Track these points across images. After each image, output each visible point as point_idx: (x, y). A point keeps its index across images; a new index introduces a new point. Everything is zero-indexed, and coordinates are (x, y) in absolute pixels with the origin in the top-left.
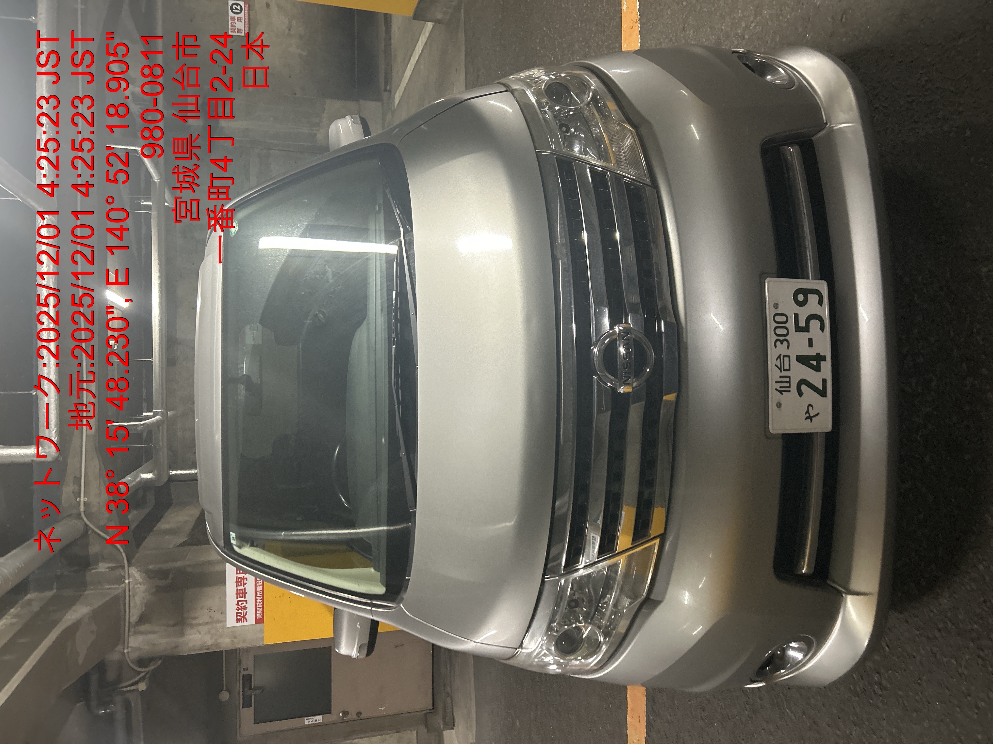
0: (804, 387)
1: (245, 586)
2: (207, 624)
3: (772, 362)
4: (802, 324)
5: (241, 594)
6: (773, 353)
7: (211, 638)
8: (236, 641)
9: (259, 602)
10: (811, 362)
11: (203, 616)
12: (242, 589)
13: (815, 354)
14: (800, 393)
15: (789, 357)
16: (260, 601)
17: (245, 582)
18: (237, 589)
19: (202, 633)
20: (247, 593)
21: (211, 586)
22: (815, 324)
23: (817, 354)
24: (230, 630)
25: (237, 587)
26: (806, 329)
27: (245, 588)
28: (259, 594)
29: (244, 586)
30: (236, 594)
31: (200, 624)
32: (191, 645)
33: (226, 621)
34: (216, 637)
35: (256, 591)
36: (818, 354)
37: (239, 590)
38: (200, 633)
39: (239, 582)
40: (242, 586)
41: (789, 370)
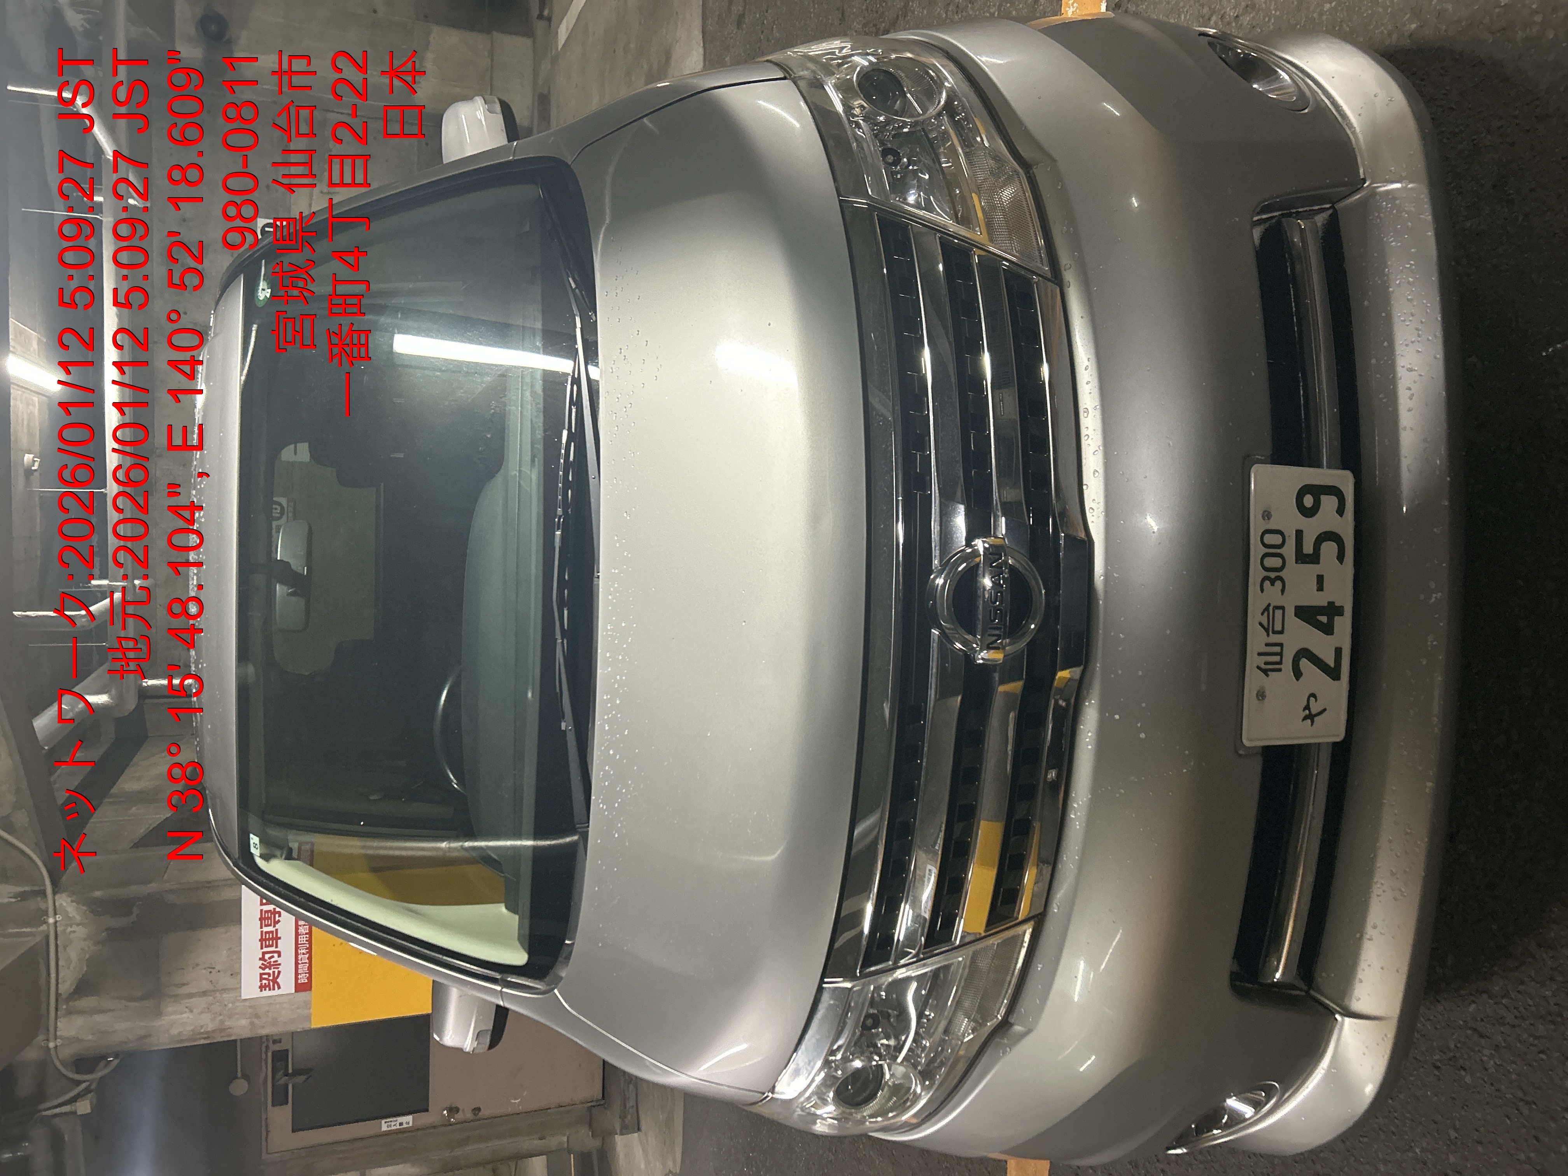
0: (1304, 663)
1: (277, 926)
2: (204, 993)
3: (1254, 618)
4: (1308, 549)
5: (269, 940)
6: (1256, 602)
7: (212, 1020)
8: (256, 1021)
9: (303, 954)
10: (1318, 617)
11: (197, 980)
12: (272, 932)
13: (1326, 604)
14: (1298, 674)
15: (1283, 608)
16: (304, 951)
17: (277, 918)
18: (262, 932)
19: (195, 1010)
20: (280, 938)
21: (214, 925)
22: (1329, 549)
23: (1329, 603)
24: (247, 1004)
25: (261, 927)
26: (1314, 558)
27: (277, 930)
28: (303, 939)
29: (274, 926)
30: (260, 940)
31: (191, 996)
32: (175, 1031)
33: (241, 988)
34: (221, 1017)
35: (297, 934)
36: (1331, 604)
37: (266, 933)
38: (191, 1011)
39: (265, 919)
40: (270, 925)
41: (1281, 632)
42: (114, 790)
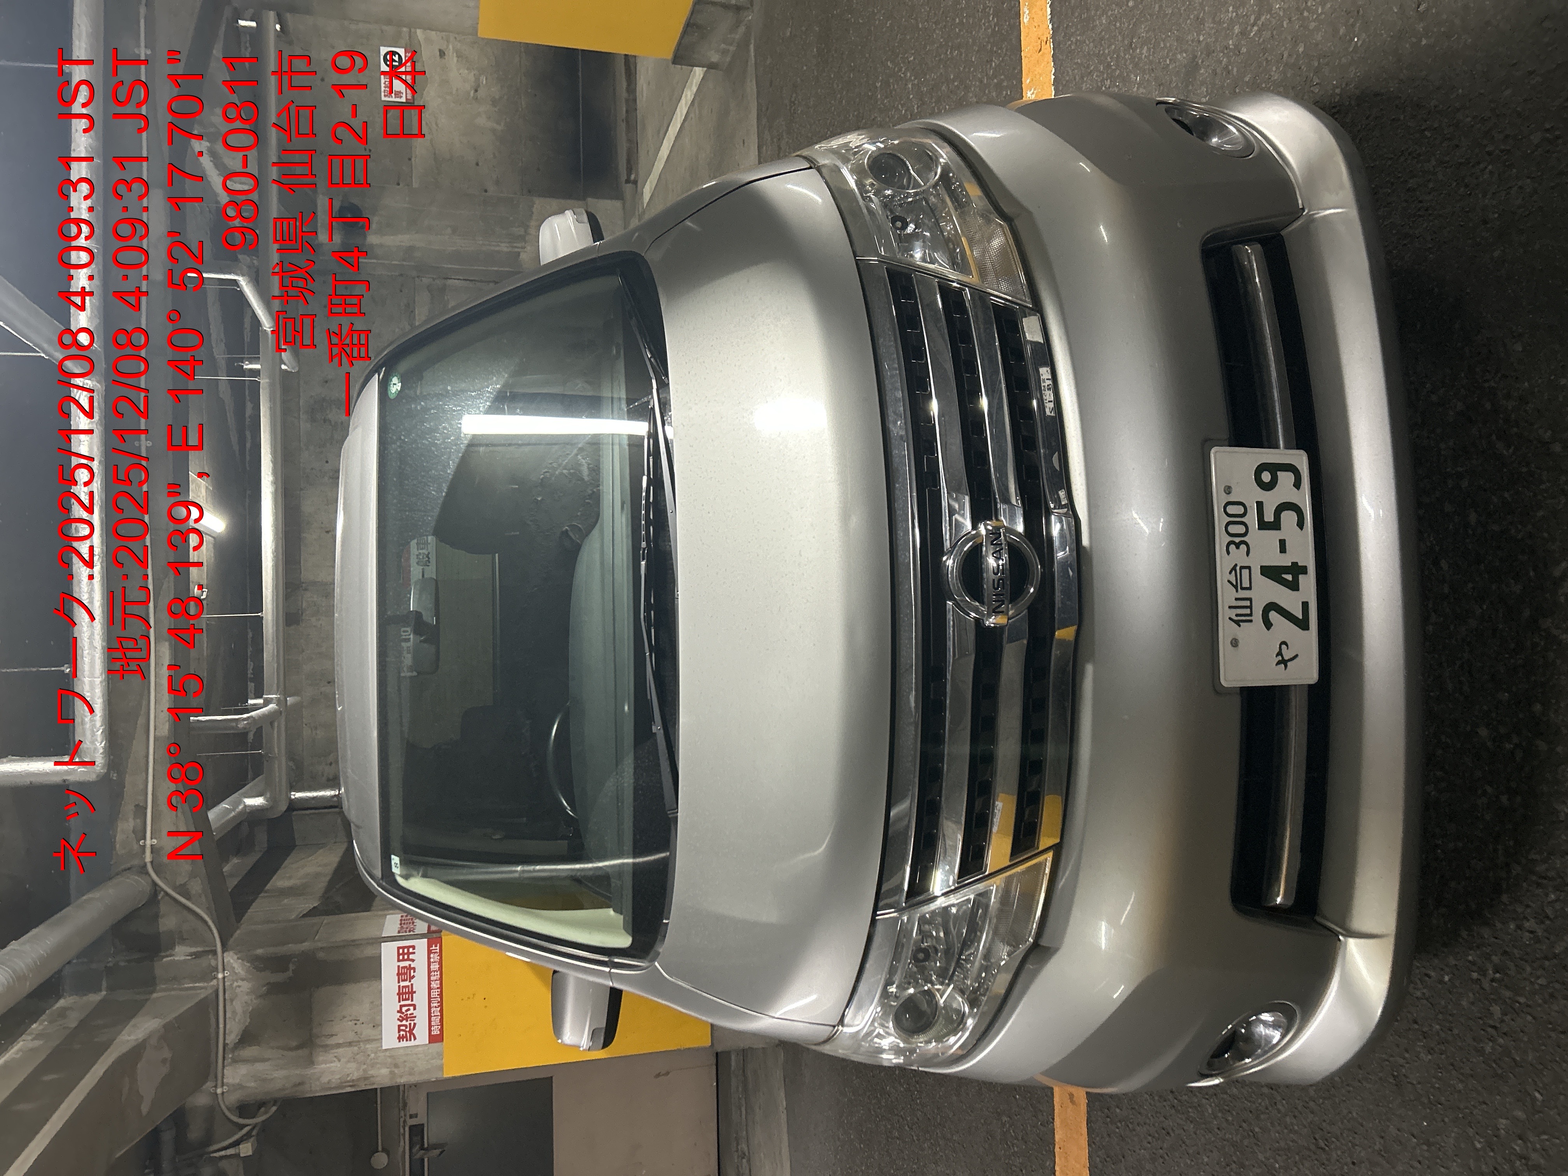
0: (1273, 615)
1: (412, 981)
2: (351, 1044)
3: (1223, 575)
4: (1269, 517)
5: (406, 994)
6: (1224, 563)
7: (358, 1069)
8: (396, 1070)
9: (435, 1007)
10: (1284, 576)
11: (344, 1032)
12: (408, 986)
13: (1290, 565)
14: (1268, 625)
15: (1249, 568)
16: (437, 1002)
17: (412, 974)
18: (399, 986)
19: (343, 1059)
20: (414, 993)
21: (358, 980)
22: (1289, 518)
23: (1292, 563)
24: (388, 1053)
25: (399, 982)
26: (1276, 525)
27: (412, 984)
28: (435, 993)
29: (410, 981)
30: (398, 994)
31: (339, 1046)
32: (325, 1079)
33: (382, 1039)
34: (365, 1066)
35: (430, 989)
36: (1295, 564)
37: (403, 987)
38: (339, 1060)
39: (402, 974)
40: (406, 980)
41: (1250, 588)
42: (268, 887)
